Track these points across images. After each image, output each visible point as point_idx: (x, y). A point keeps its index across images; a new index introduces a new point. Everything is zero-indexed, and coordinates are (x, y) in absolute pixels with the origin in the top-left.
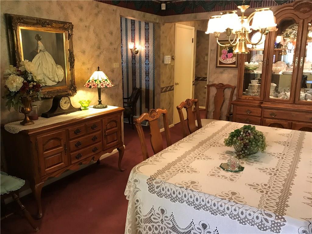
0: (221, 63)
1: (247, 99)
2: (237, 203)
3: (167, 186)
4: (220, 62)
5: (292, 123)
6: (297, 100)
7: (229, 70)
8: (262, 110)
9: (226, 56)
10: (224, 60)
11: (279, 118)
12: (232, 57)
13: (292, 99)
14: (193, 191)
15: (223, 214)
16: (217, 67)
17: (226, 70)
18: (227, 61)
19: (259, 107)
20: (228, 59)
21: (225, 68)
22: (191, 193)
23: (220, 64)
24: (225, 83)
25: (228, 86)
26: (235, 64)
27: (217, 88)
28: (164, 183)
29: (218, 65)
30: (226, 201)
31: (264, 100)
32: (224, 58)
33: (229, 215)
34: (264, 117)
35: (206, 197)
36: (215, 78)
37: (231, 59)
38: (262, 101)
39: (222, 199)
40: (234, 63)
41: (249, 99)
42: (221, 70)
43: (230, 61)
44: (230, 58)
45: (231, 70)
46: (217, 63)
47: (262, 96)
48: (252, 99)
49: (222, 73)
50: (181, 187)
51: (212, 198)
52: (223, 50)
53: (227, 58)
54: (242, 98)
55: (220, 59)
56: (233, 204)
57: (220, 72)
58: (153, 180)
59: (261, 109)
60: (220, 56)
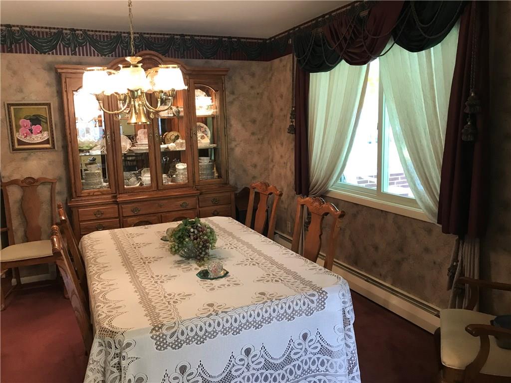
0: (20, 143)
1: (92, 194)
2: (280, 300)
3: (187, 325)
4: (18, 140)
5: (161, 216)
6: (160, 184)
7: (39, 154)
8: (118, 207)
9: (30, 130)
10: (26, 137)
11: (144, 212)
12: (41, 131)
13: (154, 185)
14: (226, 312)
15: (269, 320)
16: (14, 150)
17: (32, 154)
18: (34, 139)
19: (115, 204)
20: (33, 136)
21: (31, 151)
22: (226, 316)
23: (19, 145)
24: (36, 176)
25: (43, 182)
26: (49, 143)
27: (22, 187)
28: (180, 323)
29: (17, 147)
30: (269, 303)
31: (118, 192)
32: (26, 133)
33: (276, 319)
34: (123, 217)
35: (246, 311)
36: (14, 170)
37: (40, 134)
38: (116, 195)
39: (264, 303)
40: (47, 142)
41: (95, 194)
42: (24, 154)
43: (39, 138)
44: (38, 133)
45: (41, 153)
46: (13, 142)
47: (113, 188)
48: (99, 193)
49: (26, 159)
50: (208, 316)
51: (253, 307)
52: (20, 121)
53: (32, 133)
54: (82, 195)
55: (18, 136)
56: (277, 302)
57: (22, 159)
58: (161, 328)
59: (116, 206)
60: (17, 131)
